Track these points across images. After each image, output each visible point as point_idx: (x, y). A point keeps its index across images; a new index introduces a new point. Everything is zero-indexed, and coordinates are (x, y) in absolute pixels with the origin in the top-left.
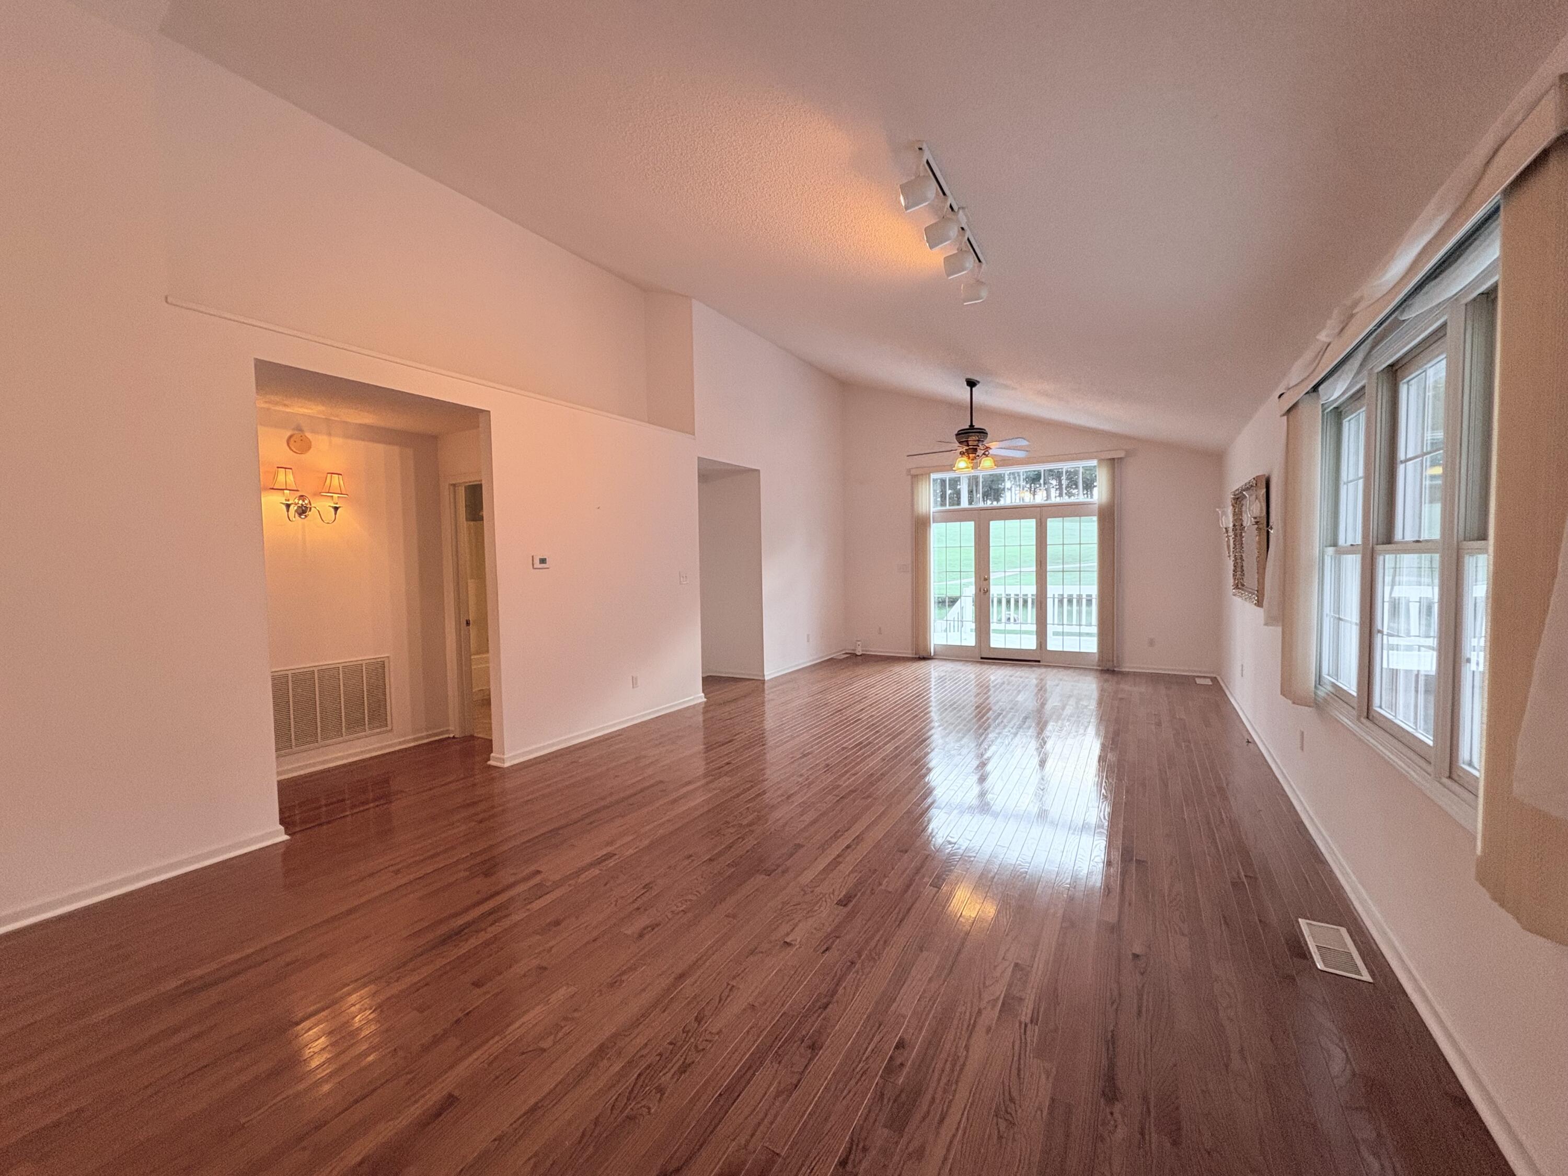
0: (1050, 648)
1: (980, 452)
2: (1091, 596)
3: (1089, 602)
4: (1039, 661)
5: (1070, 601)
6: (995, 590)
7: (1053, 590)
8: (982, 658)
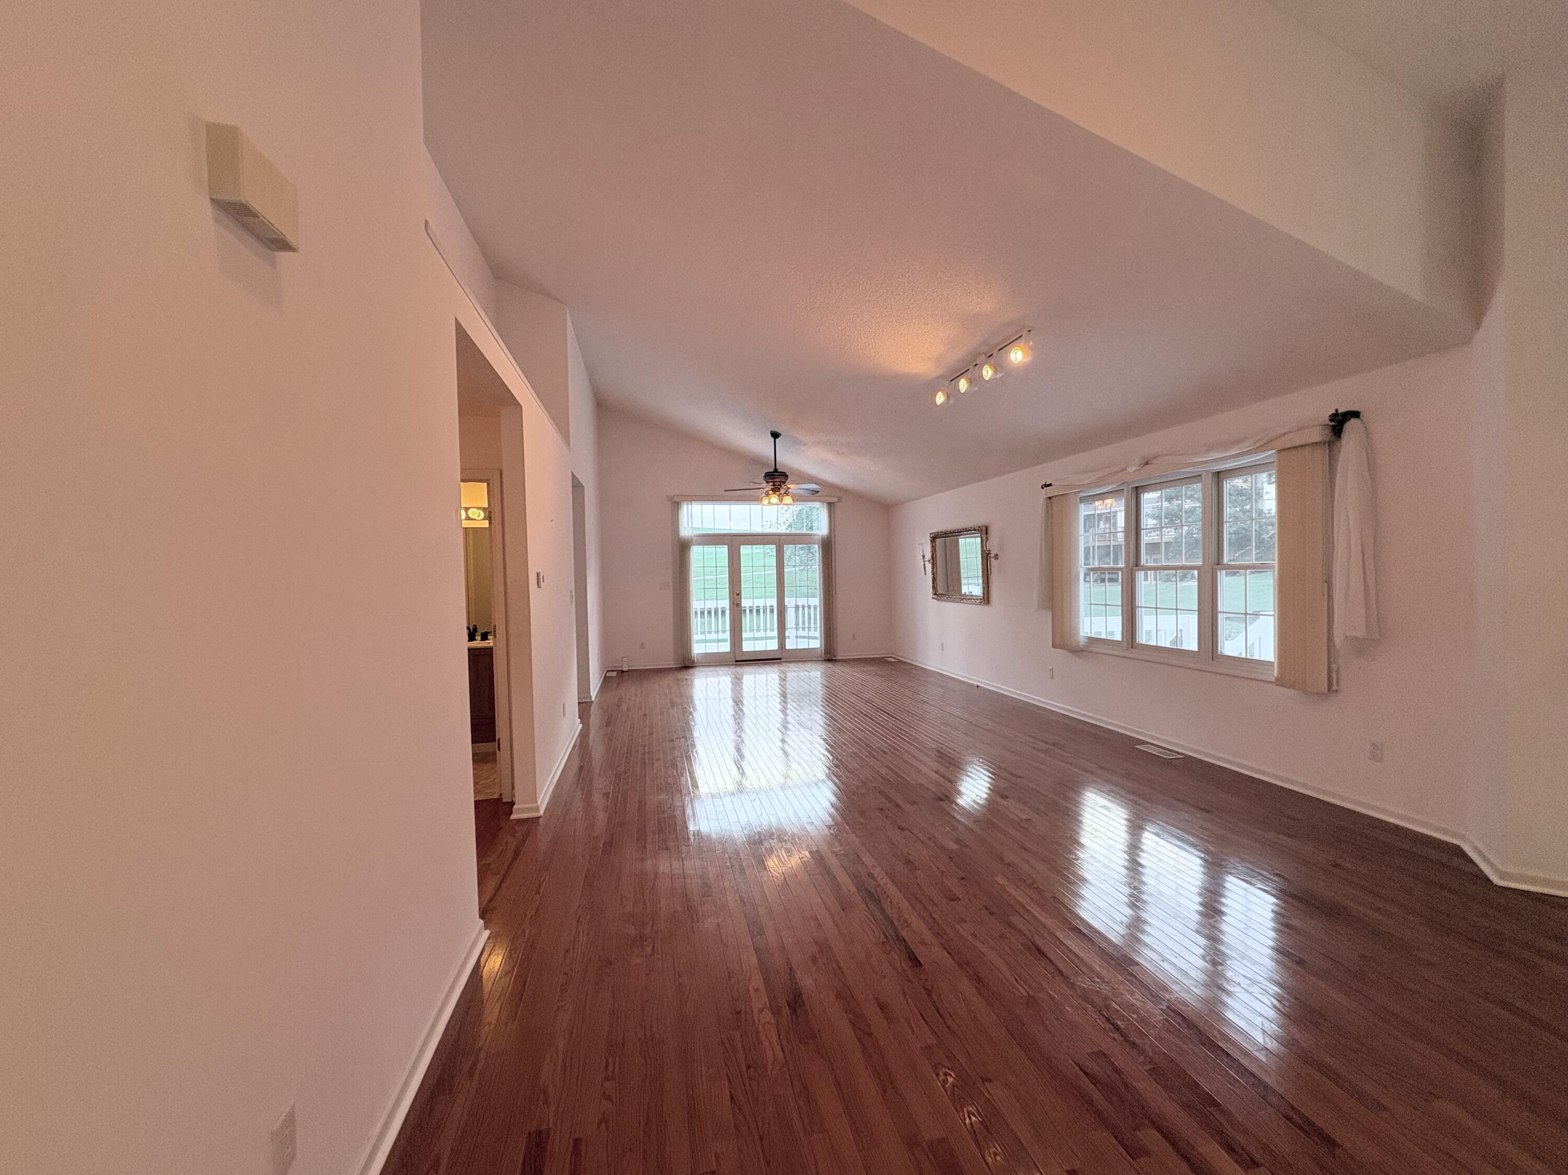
0: (788, 647)
1: (782, 491)
2: (773, 606)
3: (772, 611)
4: (780, 659)
5: (758, 611)
6: (745, 603)
7: (789, 602)
8: (736, 661)
